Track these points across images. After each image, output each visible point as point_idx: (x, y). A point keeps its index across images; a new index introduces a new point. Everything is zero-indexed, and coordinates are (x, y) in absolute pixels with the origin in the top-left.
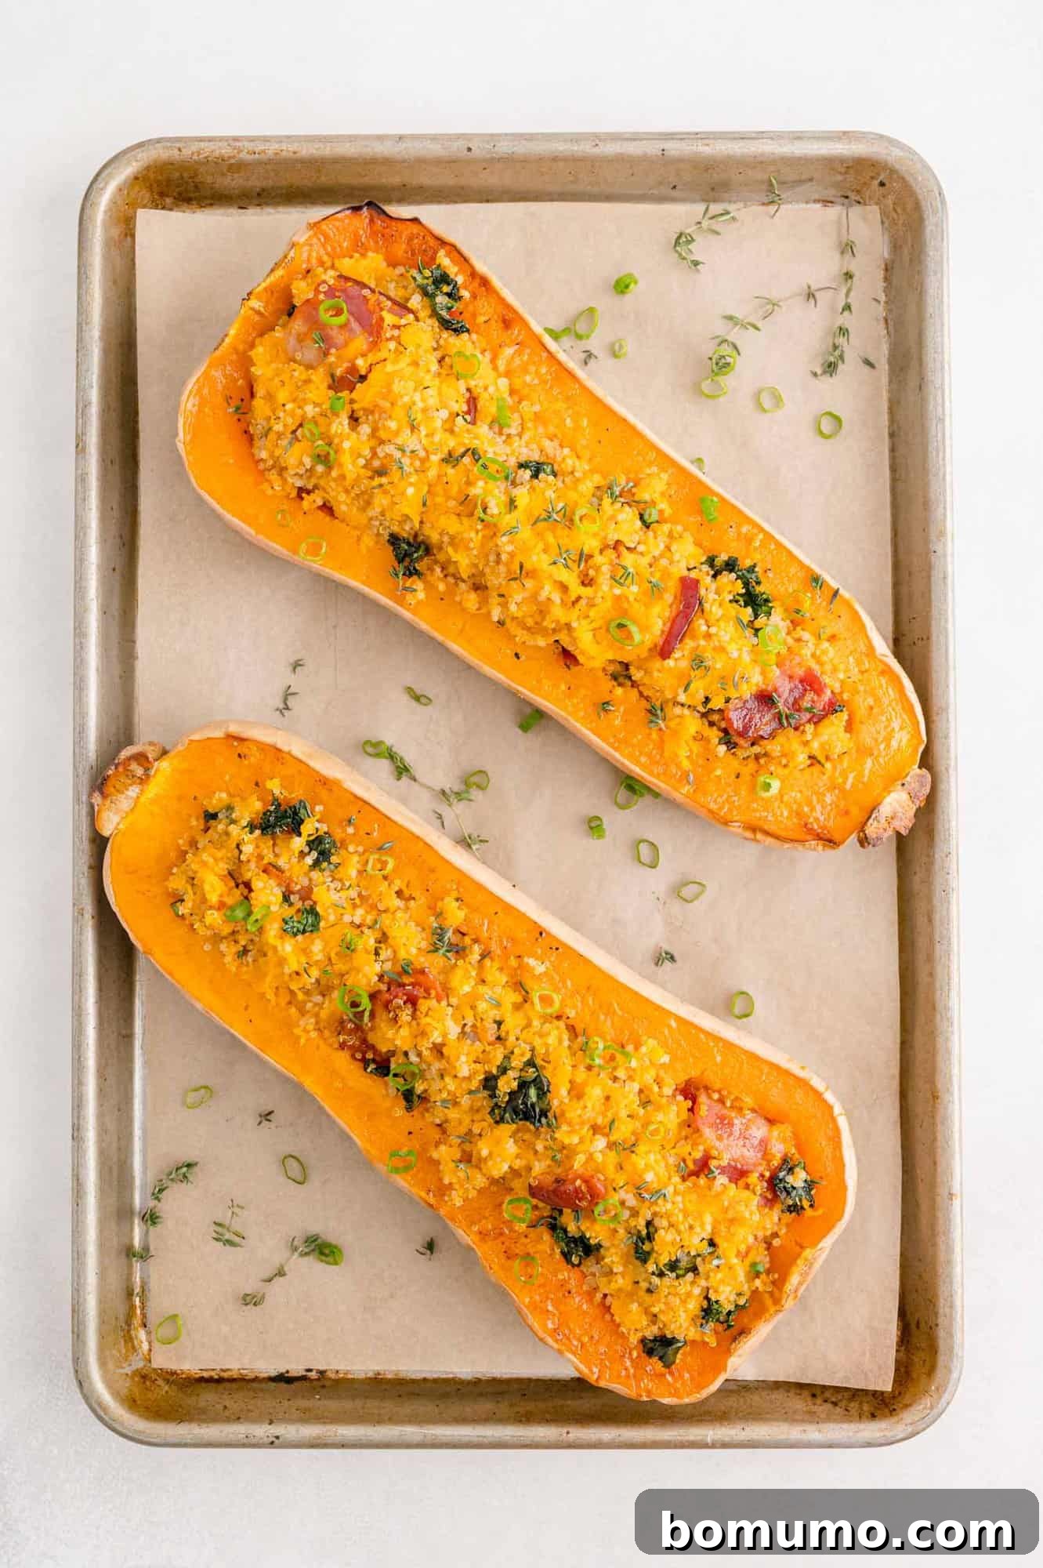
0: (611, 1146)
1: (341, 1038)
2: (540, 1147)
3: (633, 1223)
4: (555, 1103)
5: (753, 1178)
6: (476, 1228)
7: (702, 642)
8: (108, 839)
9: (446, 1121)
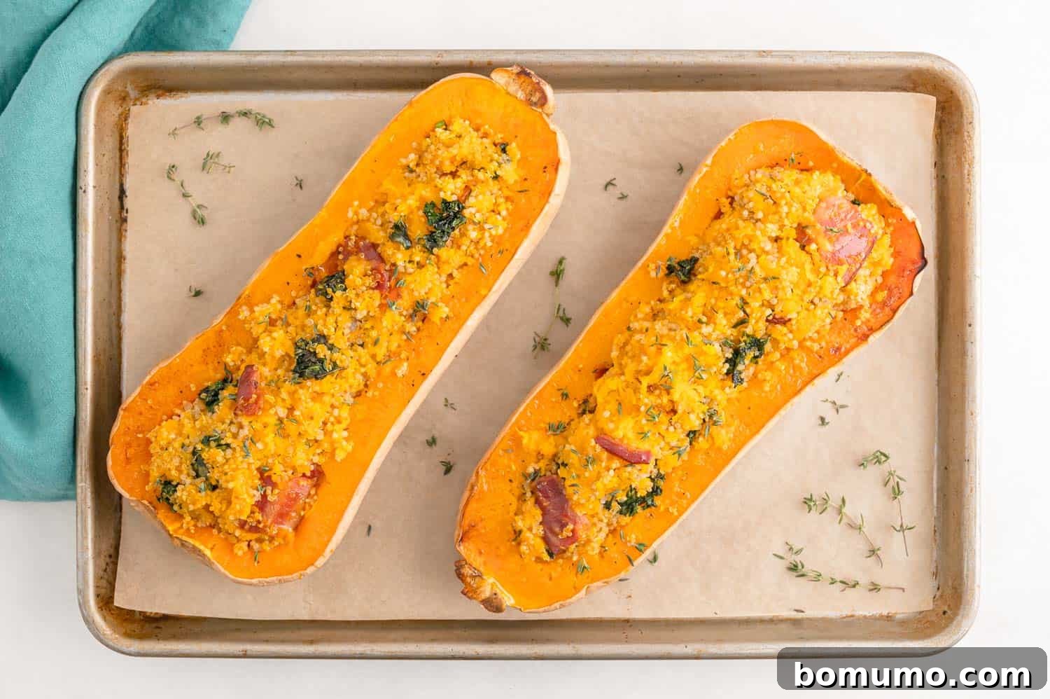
0: (281, 420)
1: (353, 237)
2: (280, 372)
3: (228, 434)
4: (309, 383)
5: (259, 516)
6: (224, 328)
7: (604, 464)
8: (489, 76)
9: (297, 308)
